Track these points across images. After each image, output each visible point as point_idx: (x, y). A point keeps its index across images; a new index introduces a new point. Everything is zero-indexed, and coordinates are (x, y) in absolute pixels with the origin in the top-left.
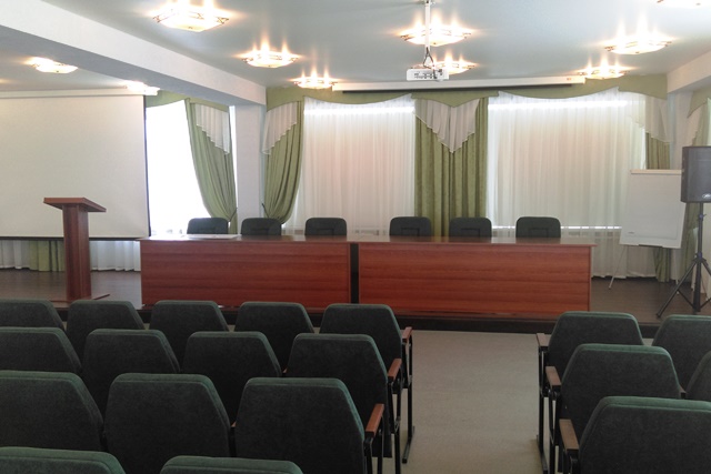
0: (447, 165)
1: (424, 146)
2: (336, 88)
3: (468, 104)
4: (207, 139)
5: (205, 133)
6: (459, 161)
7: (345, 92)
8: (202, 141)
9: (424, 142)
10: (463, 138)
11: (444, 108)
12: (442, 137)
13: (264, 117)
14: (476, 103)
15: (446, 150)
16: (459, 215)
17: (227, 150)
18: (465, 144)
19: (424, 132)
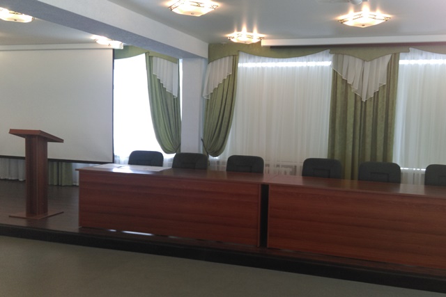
0: (359, 112)
1: (339, 95)
2: (264, 43)
3: (381, 58)
4: (161, 85)
5: (159, 80)
6: (370, 109)
7: (272, 47)
8: (157, 86)
9: (339, 91)
10: (374, 88)
11: (358, 62)
12: (355, 87)
13: (206, 68)
14: (388, 58)
15: (358, 98)
16: (368, 159)
17: (175, 94)
18: (376, 94)
19: (339, 84)
